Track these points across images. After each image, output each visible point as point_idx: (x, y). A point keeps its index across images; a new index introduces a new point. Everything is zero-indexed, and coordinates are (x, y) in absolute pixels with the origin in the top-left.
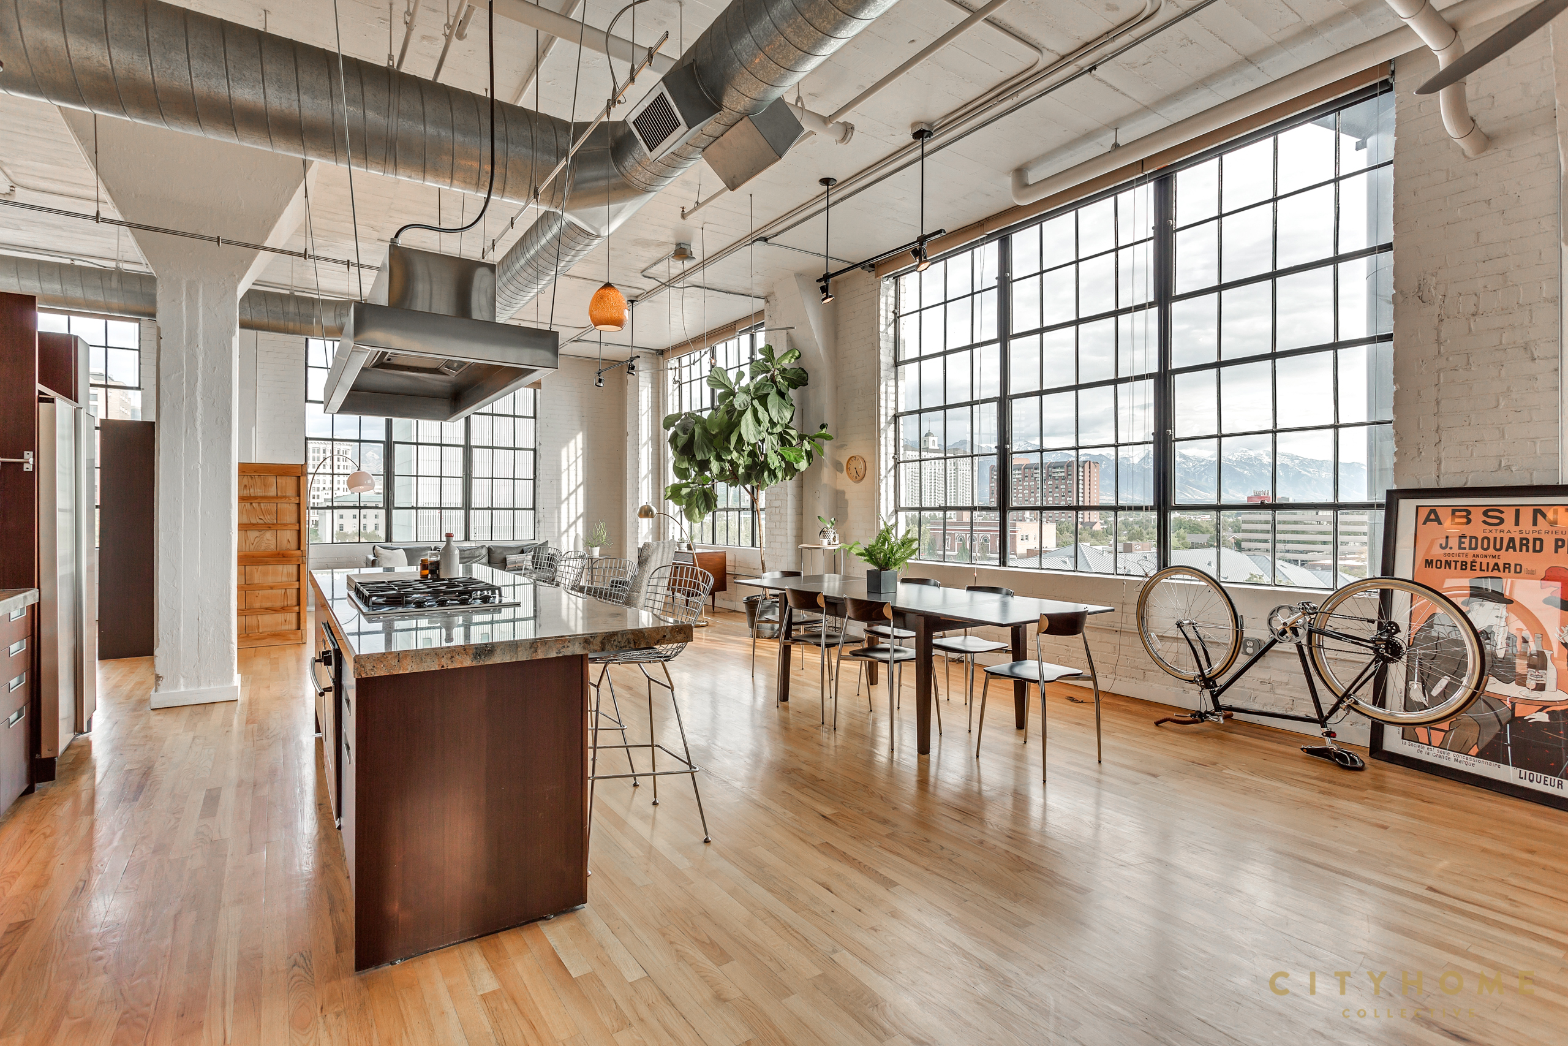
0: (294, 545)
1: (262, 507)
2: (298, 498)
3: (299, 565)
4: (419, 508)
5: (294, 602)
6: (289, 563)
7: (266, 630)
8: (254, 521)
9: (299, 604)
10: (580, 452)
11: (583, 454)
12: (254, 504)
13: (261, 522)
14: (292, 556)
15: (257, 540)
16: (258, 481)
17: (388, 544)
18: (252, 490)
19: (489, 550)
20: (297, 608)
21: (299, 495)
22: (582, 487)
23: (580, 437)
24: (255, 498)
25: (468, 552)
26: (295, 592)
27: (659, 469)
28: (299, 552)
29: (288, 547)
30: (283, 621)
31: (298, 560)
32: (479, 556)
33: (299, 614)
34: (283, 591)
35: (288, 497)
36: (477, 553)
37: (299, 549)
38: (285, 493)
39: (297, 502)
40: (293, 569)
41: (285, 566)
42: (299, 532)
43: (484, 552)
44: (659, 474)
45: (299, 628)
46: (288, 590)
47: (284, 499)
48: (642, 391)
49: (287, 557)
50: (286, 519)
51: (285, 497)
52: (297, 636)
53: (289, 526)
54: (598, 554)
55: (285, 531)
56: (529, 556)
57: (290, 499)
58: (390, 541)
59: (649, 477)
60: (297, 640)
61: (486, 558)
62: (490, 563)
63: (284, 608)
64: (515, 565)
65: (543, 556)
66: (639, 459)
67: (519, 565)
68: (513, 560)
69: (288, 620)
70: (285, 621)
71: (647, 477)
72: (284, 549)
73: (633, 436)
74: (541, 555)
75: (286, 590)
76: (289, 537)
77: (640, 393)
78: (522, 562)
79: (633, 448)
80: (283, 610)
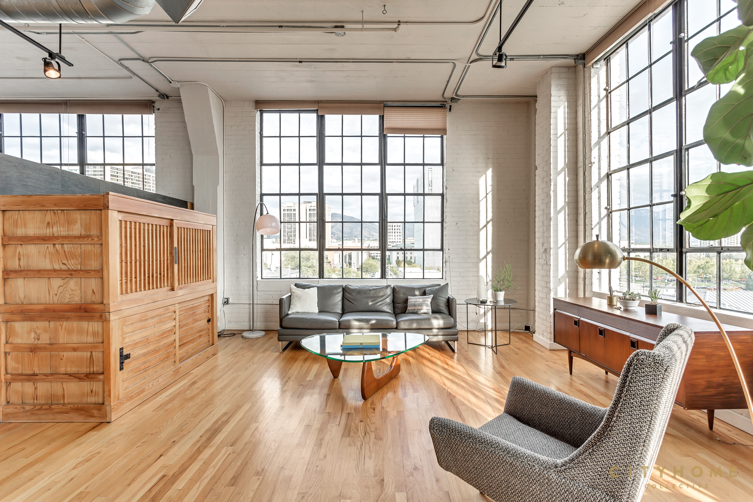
0: (98, 297)
1: (66, 250)
2: (100, 237)
3: (103, 322)
4: (345, 250)
5: (100, 368)
6: (91, 319)
7: (71, 401)
8: (57, 267)
10: (490, 189)
11: (492, 190)
12: (57, 246)
13: (64, 267)
14: (96, 311)
15: (61, 289)
16: (62, 216)
18: (55, 229)
19: (394, 290)
20: (103, 377)
21: (101, 234)
22: (491, 223)
23: (490, 172)
24: (57, 238)
25: (373, 292)
26: (100, 356)
27: (577, 202)
28: (102, 307)
29: (94, 299)
30: (89, 391)
31: (102, 316)
32: (383, 296)
34: (89, 354)
35: (92, 237)
36: (381, 294)
37: (103, 302)
38: (89, 231)
40: (99, 327)
41: (90, 323)
43: (389, 291)
44: (577, 208)
46: (94, 354)
47: (87, 239)
48: (556, 112)
49: (89, 312)
50: (90, 263)
51: (88, 237)
52: (101, 412)
53: (92, 273)
54: (503, 299)
55: (90, 279)
56: (429, 299)
57: (93, 239)
58: (323, 278)
59: (565, 211)
60: (100, 417)
61: (391, 297)
62: (394, 302)
63: (89, 376)
64: (414, 308)
65: (442, 300)
66: (551, 192)
67: (418, 308)
68: (413, 303)
69: (94, 390)
70: (92, 392)
71: (563, 211)
72: (90, 301)
73: (543, 168)
74: (439, 298)
75: (91, 352)
76: (94, 287)
77: (553, 115)
78: (421, 305)
79: (543, 181)
80: (88, 378)
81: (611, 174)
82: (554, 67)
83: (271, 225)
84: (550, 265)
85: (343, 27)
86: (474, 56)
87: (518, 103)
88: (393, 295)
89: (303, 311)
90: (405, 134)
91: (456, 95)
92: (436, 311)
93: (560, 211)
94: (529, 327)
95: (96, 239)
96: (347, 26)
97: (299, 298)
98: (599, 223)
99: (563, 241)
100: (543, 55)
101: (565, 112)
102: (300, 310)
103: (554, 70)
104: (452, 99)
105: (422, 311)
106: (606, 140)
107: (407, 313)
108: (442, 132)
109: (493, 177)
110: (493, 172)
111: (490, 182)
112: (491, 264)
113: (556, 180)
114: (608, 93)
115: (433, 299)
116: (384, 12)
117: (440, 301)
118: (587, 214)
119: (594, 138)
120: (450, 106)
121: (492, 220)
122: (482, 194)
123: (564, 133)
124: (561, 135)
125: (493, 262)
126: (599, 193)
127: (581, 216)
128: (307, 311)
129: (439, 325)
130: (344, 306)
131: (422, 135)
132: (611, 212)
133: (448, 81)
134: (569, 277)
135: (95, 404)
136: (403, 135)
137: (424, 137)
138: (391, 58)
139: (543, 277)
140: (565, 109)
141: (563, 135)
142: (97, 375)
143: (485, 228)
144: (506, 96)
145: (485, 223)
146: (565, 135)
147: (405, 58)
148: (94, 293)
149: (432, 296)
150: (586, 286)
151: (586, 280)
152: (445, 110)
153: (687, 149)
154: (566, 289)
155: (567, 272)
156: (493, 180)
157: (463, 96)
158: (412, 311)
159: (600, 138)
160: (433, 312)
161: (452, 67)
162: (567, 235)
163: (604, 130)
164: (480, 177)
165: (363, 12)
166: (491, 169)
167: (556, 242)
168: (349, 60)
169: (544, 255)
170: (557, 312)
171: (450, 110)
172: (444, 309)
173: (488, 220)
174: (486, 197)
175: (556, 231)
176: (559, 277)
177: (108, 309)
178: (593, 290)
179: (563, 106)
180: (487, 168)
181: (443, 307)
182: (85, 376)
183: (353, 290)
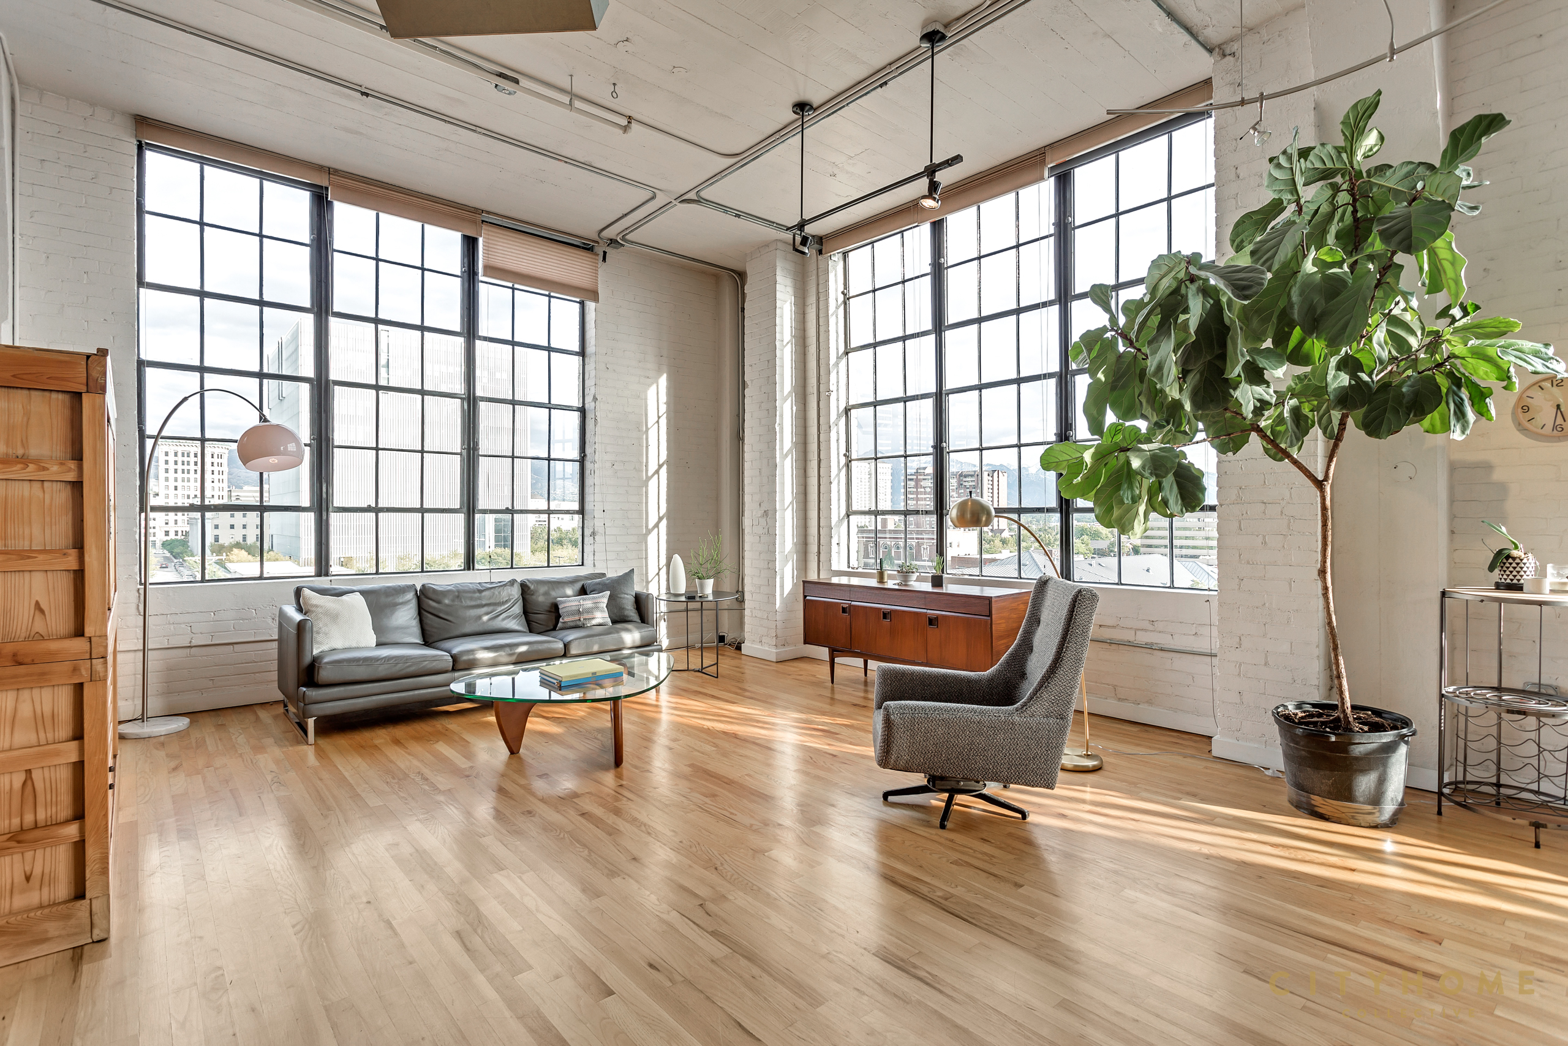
0: (60, 619)
2: (72, 465)
3: (79, 688)
4: (383, 510)
5: (64, 807)
6: (41, 680)
9: (79, 816)
10: (663, 408)
11: (668, 411)
14: (51, 658)
17: (323, 582)
19: (524, 587)
20: (72, 830)
21: (78, 456)
22: (665, 467)
23: (663, 380)
26: (64, 776)
27: (805, 443)
28: (78, 645)
29: (39, 626)
30: (19, 877)
31: (76, 670)
32: (507, 602)
33: (79, 848)
35: (36, 461)
36: (504, 596)
37: (79, 632)
38: (25, 444)
39: (71, 477)
40: (61, 701)
41: (25, 694)
42: (79, 576)
43: (516, 592)
44: (805, 452)
45: (80, 894)
46: (37, 775)
47: (19, 466)
48: (782, 308)
49: (33, 663)
50: (27, 532)
51: (24, 460)
52: (73, 922)
53: (41, 557)
54: (711, 592)
55: (27, 575)
56: (604, 598)
57: (44, 469)
58: (327, 575)
59: (792, 455)
60: (69, 935)
61: (520, 603)
62: (527, 613)
63: (21, 837)
64: (577, 618)
65: (627, 599)
66: (776, 425)
67: (586, 616)
68: (574, 608)
69: (37, 871)
70: (28, 878)
71: (790, 455)
72: (23, 635)
73: (760, 387)
74: (623, 596)
75: (29, 772)
76: (39, 595)
77: (778, 311)
78: (589, 611)
79: (760, 406)
80: (19, 842)
81: (850, 410)
82: (780, 241)
83: (286, 448)
84: (776, 535)
85: (517, 82)
86: (692, 195)
87: (703, 272)
88: (524, 599)
89: (347, 645)
90: (514, 283)
91: (623, 238)
92: (619, 620)
93: (786, 456)
94: (724, 636)
95: (55, 468)
96: (524, 82)
97: (334, 617)
98: (838, 475)
99: (791, 500)
100: (777, 224)
101: (791, 310)
102: (339, 645)
103: (780, 245)
104: (612, 242)
105: (594, 622)
106: (844, 361)
107: (561, 629)
108: (585, 295)
109: (668, 388)
110: (669, 380)
111: (663, 398)
112: (665, 537)
113: (782, 408)
114: (847, 299)
115: (611, 598)
116: (614, 94)
117: (624, 601)
118: (822, 461)
119: (833, 359)
120: (605, 253)
121: (667, 462)
122: (652, 418)
123: (791, 340)
124: (788, 343)
125: (669, 533)
126: (838, 433)
127: (813, 464)
128: (354, 645)
129: (634, 641)
130: (427, 628)
131: (547, 293)
132: (850, 461)
133: (626, 215)
134: (797, 552)
135: (41, 907)
136: (510, 285)
137: (550, 296)
138: (558, 153)
139: (760, 553)
140: (791, 306)
141: (790, 344)
142: (54, 828)
143: (656, 476)
144: (694, 260)
145: (656, 467)
146: (792, 344)
147: (583, 161)
148: (42, 611)
149: (608, 593)
150: (821, 563)
151: (821, 555)
152: (597, 258)
153: (948, 394)
154: (793, 570)
155: (795, 544)
156: (668, 394)
157: (632, 242)
158: (572, 624)
159: (839, 358)
160: (614, 622)
161: (648, 197)
162: (795, 491)
163: (842, 349)
164: (650, 385)
165: (571, 76)
166: (665, 376)
167: (783, 501)
168: (479, 130)
169: (763, 521)
170: (808, 600)
171: (604, 259)
172: (632, 613)
173: (661, 463)
174: (658, 422)
175: (783, 484)
176: (786, 553)
177: (102, 649)
178: (833, 569)
179: (789, 301)
180: (659, 373)
181: (631, 611)
182: (9, 840)
183: (445, 593)
